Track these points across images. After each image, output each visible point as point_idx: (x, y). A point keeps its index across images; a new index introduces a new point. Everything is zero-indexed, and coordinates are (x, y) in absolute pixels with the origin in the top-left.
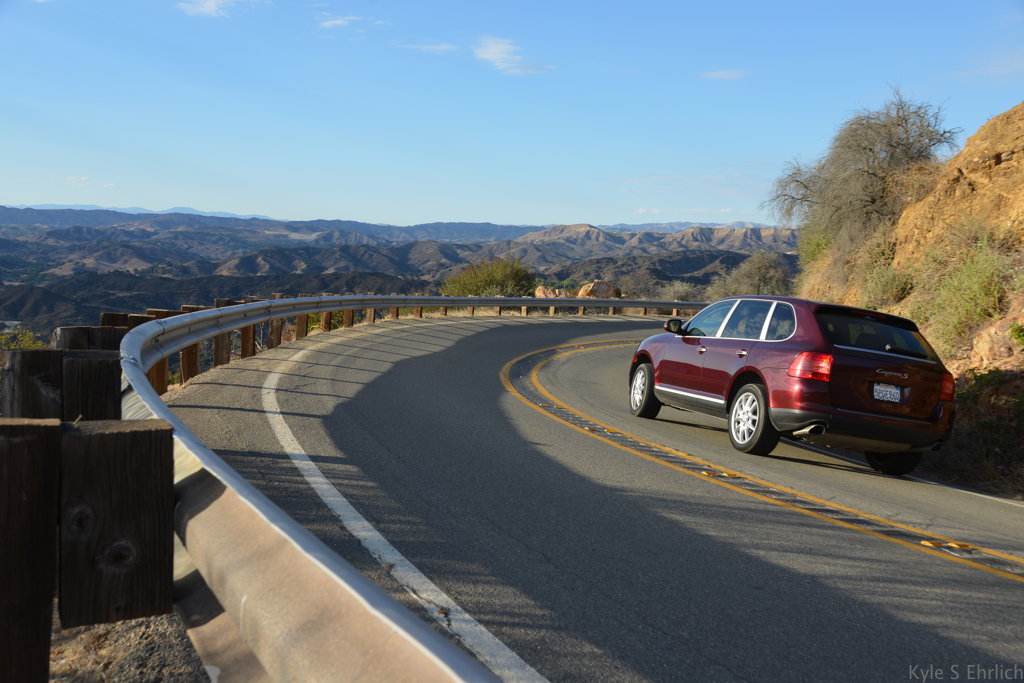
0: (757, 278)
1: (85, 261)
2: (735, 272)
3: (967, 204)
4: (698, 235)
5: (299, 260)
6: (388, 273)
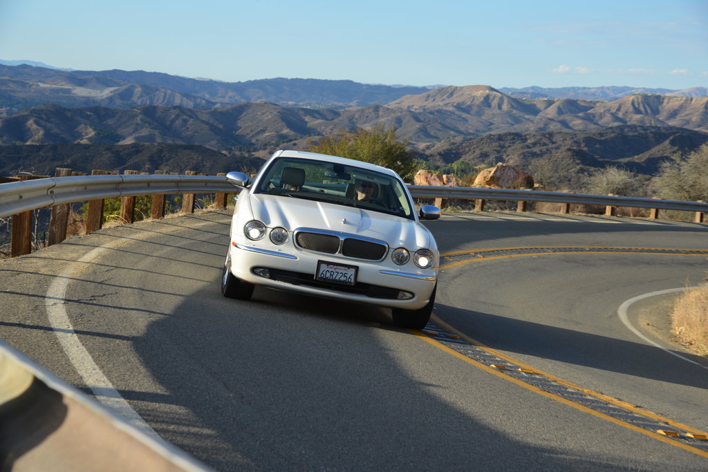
4: (641, 105)
5: (86, 124)
6: (208, 147)
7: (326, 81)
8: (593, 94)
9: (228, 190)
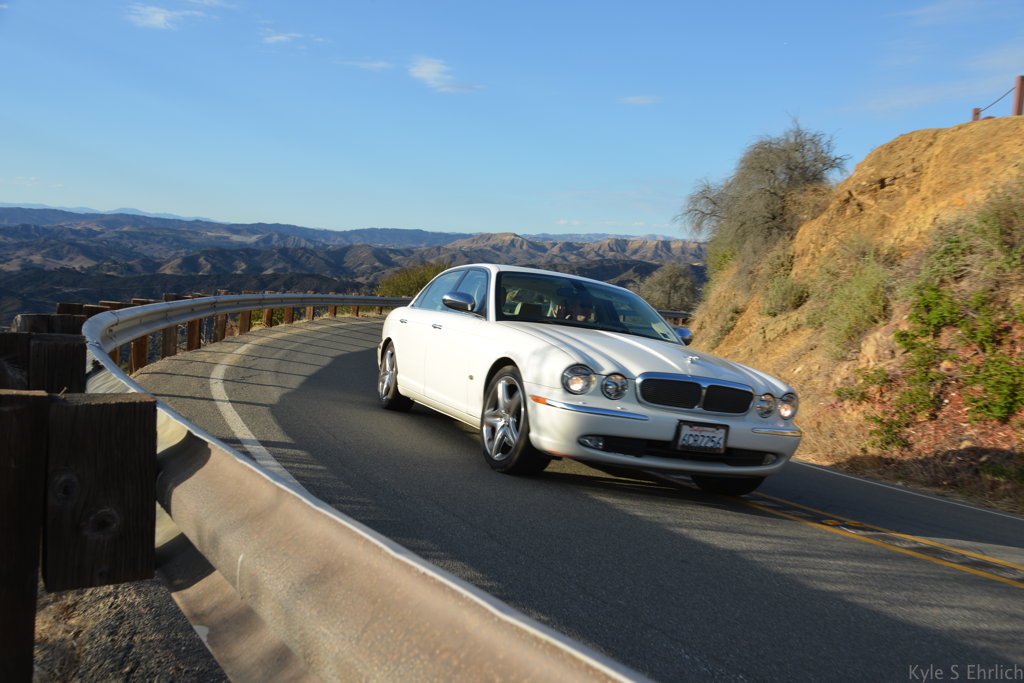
0: (668, 285)
1: (33, 258)
2: (648, 280)
3: (856, 223)
4: (614, 246)
5: (240, 261)
6: (324, 275)
7: (404, 230)
8: (583, 239)
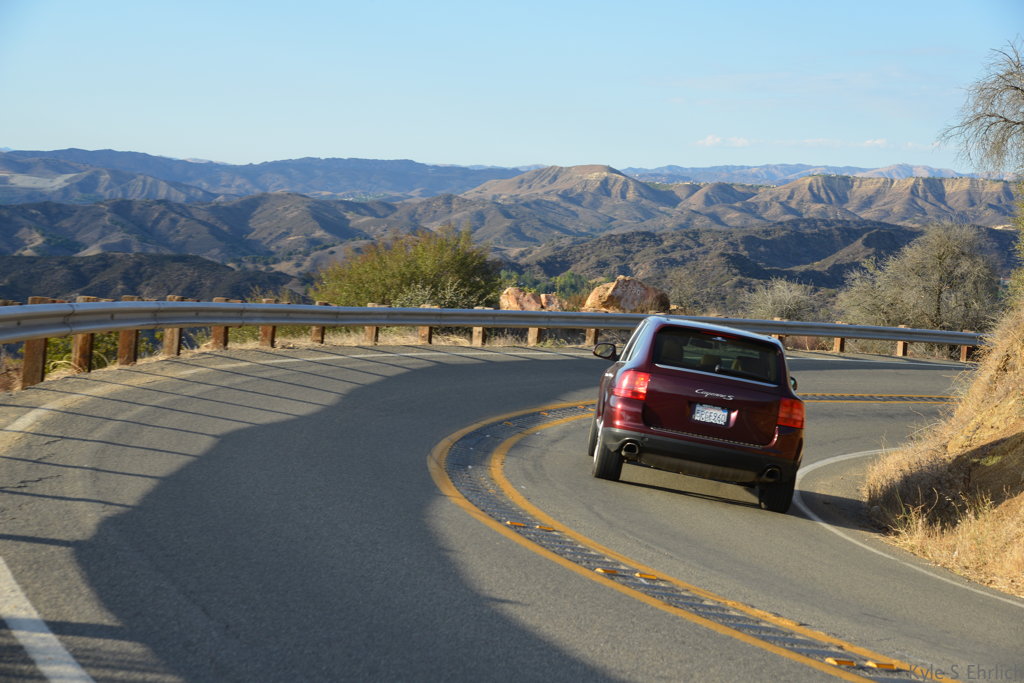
4: (822, 190)
5: (30, 228)
6: (208, 258)
7: (375, 162)
8: (755, 176)
9: (228, 322)
